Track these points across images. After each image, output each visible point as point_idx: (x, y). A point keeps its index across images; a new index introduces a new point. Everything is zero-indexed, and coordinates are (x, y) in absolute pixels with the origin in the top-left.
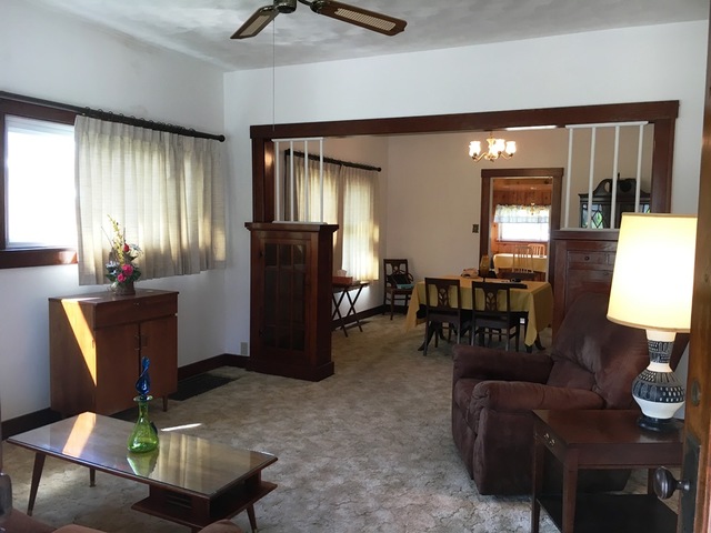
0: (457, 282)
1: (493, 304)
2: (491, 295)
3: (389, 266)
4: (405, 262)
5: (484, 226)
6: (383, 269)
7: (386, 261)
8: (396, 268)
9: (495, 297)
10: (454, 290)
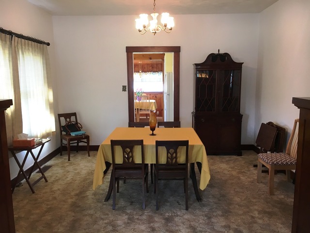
0: (140, 142)
1: (172, 157)
2: (172, 151)
3: (62, 119)
4: (75, 114)
5: (129, 88)
6: (58, 122)
7: (60, 116)
8: (68, 120)
9: (176, 152)
10: (137, 150)
